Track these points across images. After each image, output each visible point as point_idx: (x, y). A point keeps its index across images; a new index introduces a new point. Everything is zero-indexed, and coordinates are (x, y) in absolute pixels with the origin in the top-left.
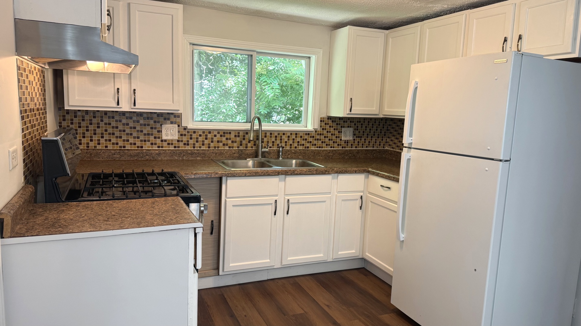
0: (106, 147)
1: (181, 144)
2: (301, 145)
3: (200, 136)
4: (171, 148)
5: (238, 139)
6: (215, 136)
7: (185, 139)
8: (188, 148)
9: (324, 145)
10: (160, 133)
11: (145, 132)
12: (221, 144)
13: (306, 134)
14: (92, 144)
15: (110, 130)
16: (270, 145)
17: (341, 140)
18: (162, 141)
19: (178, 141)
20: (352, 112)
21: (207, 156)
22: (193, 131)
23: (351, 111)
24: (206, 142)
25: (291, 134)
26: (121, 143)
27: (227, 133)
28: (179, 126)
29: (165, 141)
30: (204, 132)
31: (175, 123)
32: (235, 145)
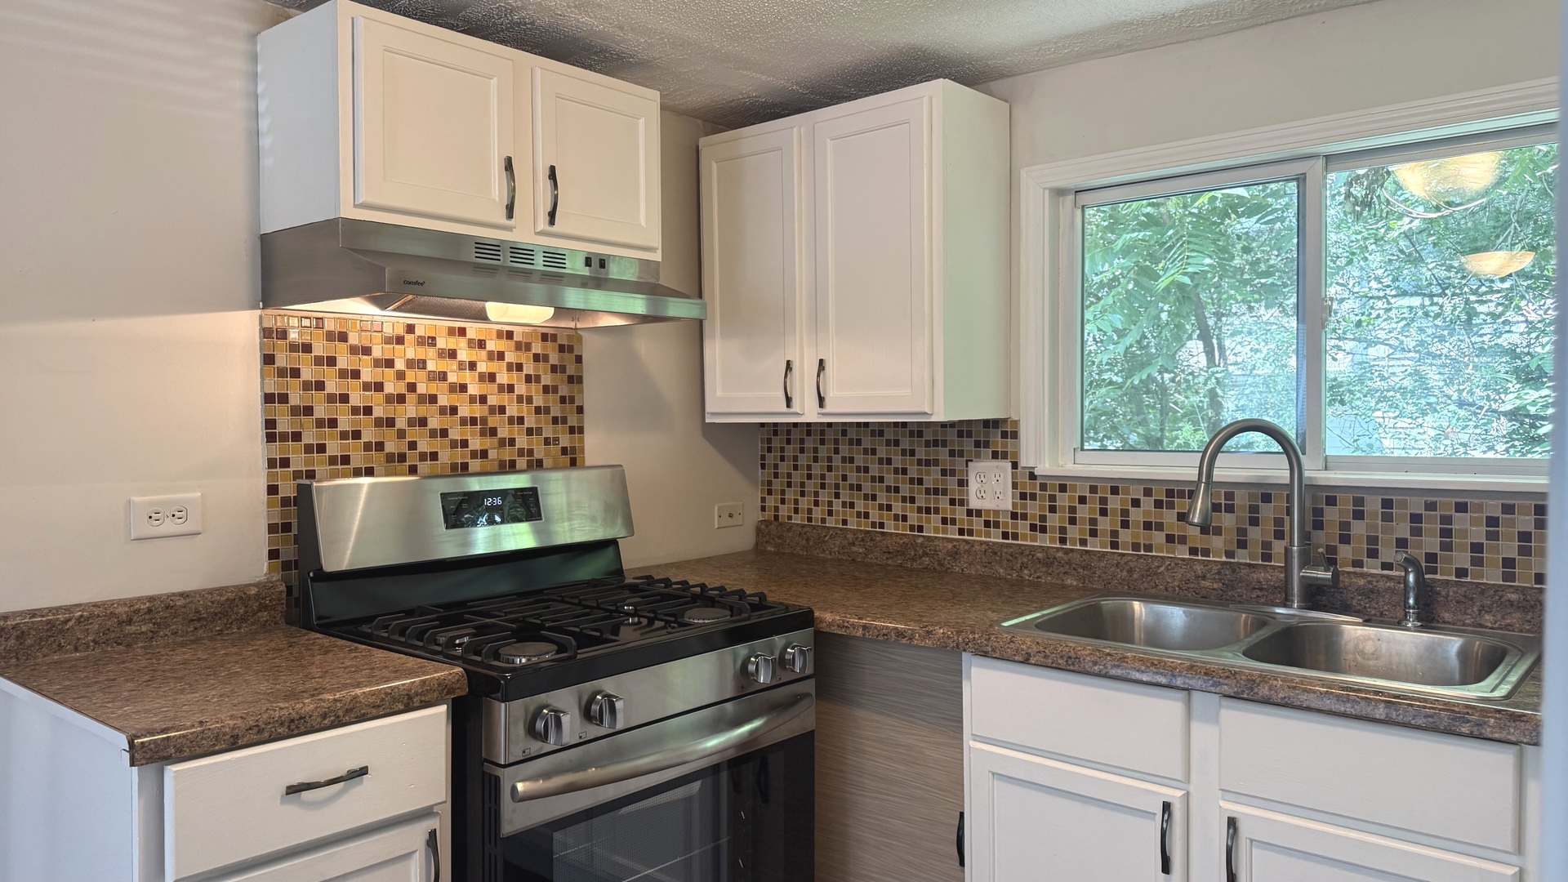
0: (845, 522)
1: (1023, 527)
3: (1082, 500)
4: (996, 538)
5: (1227, 520)
6: (1136, 503)
7: (1033, 509)
8: (1045, 541)
10: (966, 488)
11: (929, 483)
12: (1158, 537)
14: (818, 513)
15: (853, 478)
18: (970, 513)
19: (1014, 516)
21: (1100, 577)
22: (1058, 483)
24: (1104, 524)
26: (875, 515)
27: (1181, 494)
28: (1015, 465)
29: (979, 513)
30: (1093, 489)
31: (1005, 456)
32: (1217, 542)
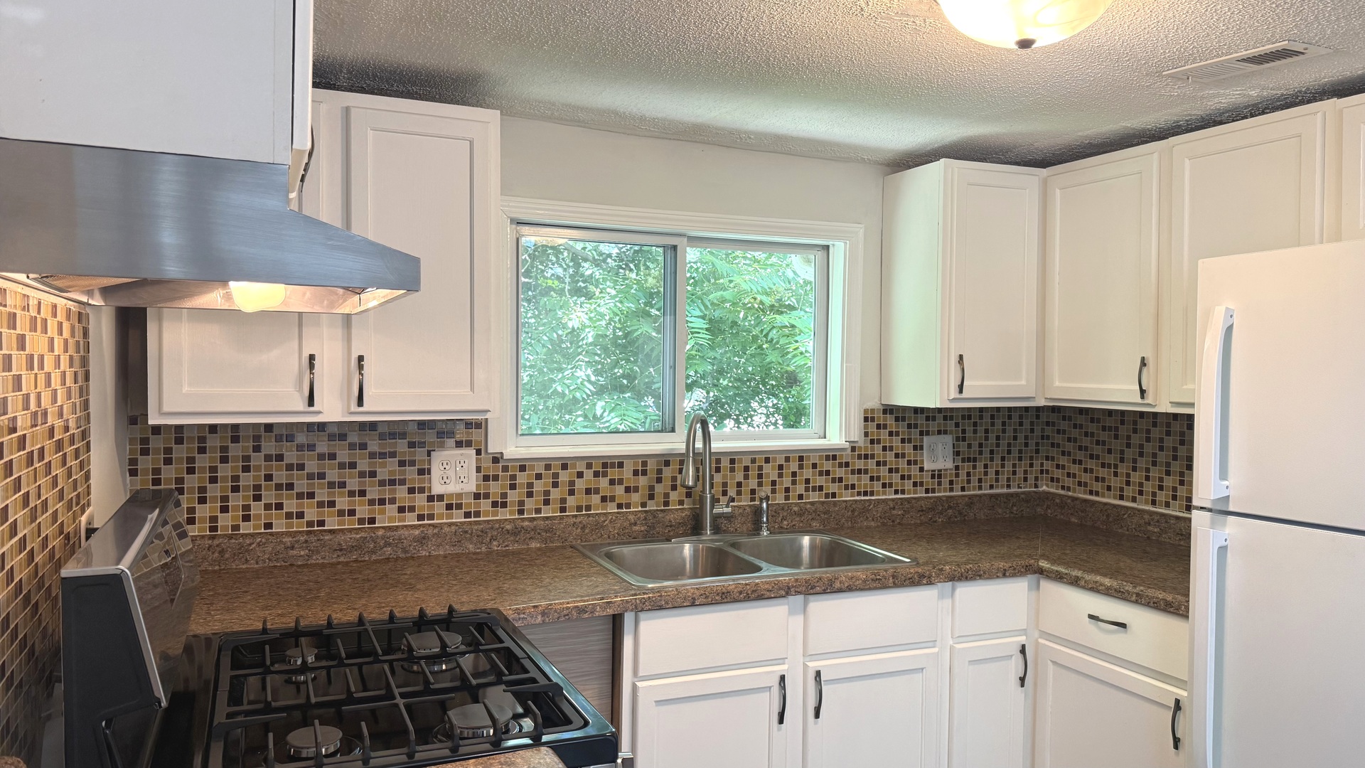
0: (268, 526)
1: (485, 505)
2: (814, 489)
3: (539, 477)
4: (457, 517)
5: (643, 481)
6: (580, 475)
7: (495, 488)
8: (503, 514)
9: (877, 486)
10: (426, 476)
11: (383, 474)
12: (596, 499)
13: (827, 458)
14: (225, 521)
15: (281, 476)
16: (732, 492)
17: (921, 469)
18: (431, 499)
19: (477, 496)
20: (965, 394)
21: (559, 536)
22: (518, 464)
23: (961, 391)
24: (555, 494)
25: (787, 459)
26: (311, 514)
27: (613, 465)
28: (478, 452)
29: (441, 498)
30: (548, 467)
31: (469, 444)
32: (635, 498)
